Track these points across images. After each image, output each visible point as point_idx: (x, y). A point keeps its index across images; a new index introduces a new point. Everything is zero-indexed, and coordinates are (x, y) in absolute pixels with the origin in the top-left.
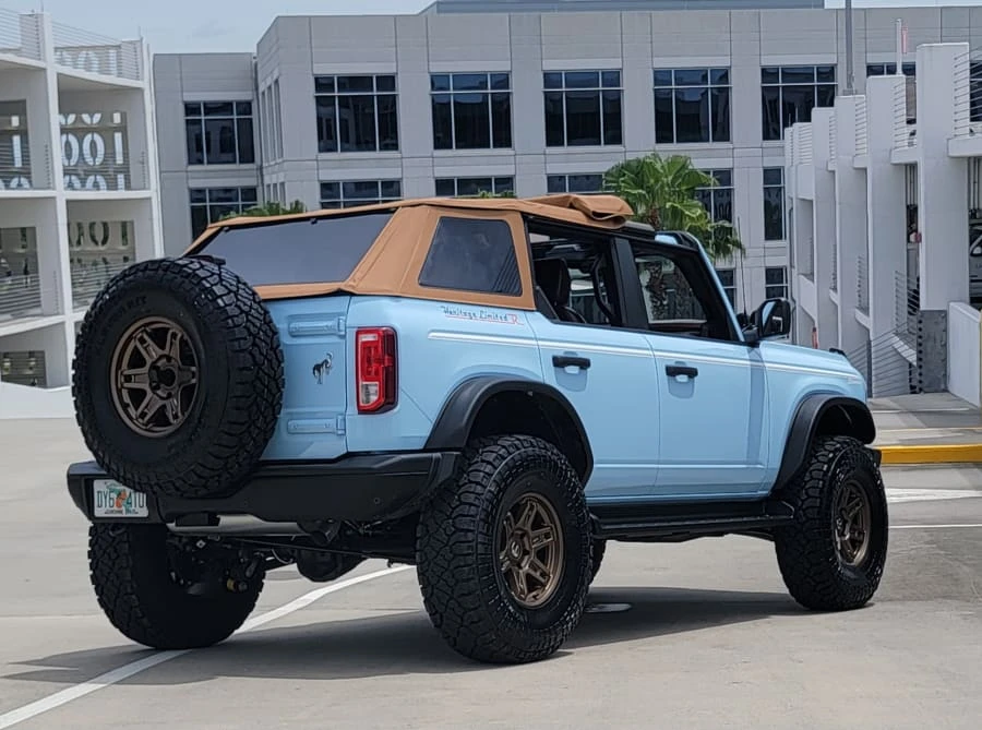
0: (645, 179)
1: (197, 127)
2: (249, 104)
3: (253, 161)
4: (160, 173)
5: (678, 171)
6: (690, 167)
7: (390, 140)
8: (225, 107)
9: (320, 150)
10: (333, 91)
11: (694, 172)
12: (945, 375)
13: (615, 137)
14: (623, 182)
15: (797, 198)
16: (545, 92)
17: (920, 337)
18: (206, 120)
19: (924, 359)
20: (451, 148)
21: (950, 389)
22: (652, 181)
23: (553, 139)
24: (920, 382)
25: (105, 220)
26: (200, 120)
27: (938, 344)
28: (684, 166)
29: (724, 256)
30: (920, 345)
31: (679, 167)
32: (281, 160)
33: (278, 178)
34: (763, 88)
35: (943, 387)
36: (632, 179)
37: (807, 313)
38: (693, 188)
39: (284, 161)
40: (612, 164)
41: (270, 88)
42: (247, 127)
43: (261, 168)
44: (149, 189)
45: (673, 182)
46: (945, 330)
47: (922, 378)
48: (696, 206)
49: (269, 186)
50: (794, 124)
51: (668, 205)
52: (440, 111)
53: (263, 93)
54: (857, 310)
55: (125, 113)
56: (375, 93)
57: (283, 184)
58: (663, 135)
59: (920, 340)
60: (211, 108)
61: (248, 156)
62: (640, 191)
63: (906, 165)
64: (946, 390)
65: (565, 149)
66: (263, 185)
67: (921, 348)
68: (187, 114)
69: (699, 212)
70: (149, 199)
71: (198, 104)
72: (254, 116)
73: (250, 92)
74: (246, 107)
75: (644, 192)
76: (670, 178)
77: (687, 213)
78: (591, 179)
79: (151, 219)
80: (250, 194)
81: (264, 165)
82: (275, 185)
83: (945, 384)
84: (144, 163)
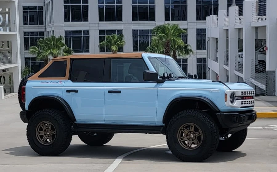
0: (165, 31)
1: (27, 14)
2: (42, 7)
3: (43, 24)
4: (20, 27)
5: (175, 29)
6: (179, 28)
7: (86, 19)
8: (35, 8)
9: (65, 21)
10: (69, 4)
11: (180, 29)
12: (274, 91)
13: (153, 19)
14: (159, 32)
15: (211, 37)
16: (132, 5)
17: (267, 79)
18: (29, 12)
19: (268, 85)
20: (104, 21)
21: (276, 95)
22: (167, 32)
23: (134, 19)
24: (267, 92)
25: (2, 40)
26: (27, 12)
27: (272, 81)
28: (177, 27)
29: (188, 54)
30: (267, 81)
31: (176, 27)
32: (53, 24)
33: (52, 29)
34: (197, 5)
35: (273, 94)
36: (161, 31)
37: (215, 72)
38: (179, 34)
39: (54, 24)
40: (155, 27)
41: (49, 2)
42: (41, 14)
43: (45, 26)
44: (16, 31)
45: (174, 32)
46: (274, 77)
47: (267, 91)
48: (180, 39)
49: (48, 31)
50: (211, 16)
51: (172, 39)
52: (101, 10)
53: (47, 4)
54: (235, 71)
55: (9, 8)
56: (82, 4)
57: (53, 31)
58: (167, 18)
59: (267, 80)
60: (31, 8)
61: (41, 23)
62: (164, 35)
63: (255, 27)
64: (274, 95)
65: (138, 22)
66: (46, 31)
67: (267, 82)
68: (23, 10)
69: (181, 41)
70: (16, 34)
71: (27, 7)
72: (44, 11)
73: (43, 4)
74: (41, 8)
75: (165, 35)
76: (173, 31)
77: (178, 41)
78: (143, 31)
79: (17, 40)
80: (42, 34)
81: (47, 25)
82: (51, 31)
83: (274, 93)
84: (15, 23)
